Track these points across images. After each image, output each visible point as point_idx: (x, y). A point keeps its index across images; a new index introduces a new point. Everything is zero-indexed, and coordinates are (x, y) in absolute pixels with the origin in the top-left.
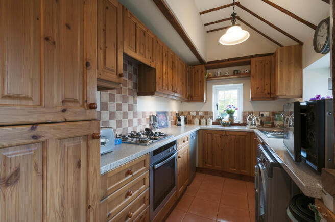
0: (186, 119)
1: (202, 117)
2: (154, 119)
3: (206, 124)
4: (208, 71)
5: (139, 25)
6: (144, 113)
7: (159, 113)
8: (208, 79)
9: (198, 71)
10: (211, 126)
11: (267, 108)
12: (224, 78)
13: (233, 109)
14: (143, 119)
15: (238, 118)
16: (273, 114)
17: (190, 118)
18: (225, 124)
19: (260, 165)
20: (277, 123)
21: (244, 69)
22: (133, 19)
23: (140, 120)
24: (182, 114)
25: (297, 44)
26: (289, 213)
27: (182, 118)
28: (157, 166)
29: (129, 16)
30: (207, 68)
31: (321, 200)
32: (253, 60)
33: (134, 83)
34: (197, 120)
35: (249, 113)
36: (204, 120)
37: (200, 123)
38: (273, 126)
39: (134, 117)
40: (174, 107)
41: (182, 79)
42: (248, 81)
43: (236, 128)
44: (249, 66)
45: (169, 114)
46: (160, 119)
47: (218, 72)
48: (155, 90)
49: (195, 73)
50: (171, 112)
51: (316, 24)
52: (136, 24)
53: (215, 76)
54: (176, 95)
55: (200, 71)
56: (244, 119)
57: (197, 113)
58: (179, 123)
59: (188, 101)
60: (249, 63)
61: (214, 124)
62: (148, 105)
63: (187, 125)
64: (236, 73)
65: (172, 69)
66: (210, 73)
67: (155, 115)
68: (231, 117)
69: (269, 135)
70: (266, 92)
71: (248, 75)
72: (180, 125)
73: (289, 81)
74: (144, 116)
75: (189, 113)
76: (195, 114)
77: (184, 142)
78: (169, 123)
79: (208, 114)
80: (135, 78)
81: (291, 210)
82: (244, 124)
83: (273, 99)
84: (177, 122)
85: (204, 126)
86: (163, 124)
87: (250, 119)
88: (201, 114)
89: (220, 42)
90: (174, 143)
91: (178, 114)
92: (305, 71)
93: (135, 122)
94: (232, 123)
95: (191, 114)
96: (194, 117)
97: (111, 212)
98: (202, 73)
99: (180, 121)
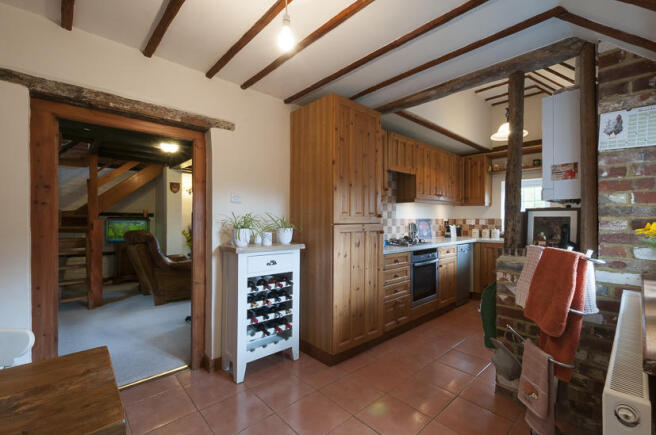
0: (459, 230)
1: (484, 227)
2: (414, 227)
3: (490, 236)
6: (403, 220)
7: (420, 221)
8: (494, 172)
9: (476, 164)
10: (496, 239)
14: (402, 227)
17: (465, 228)
23: (398, 228)
24: (454, 222)
27: (453, 228)
28: (417, 264)
30: (491, 158)
33: (393, 190)
34: (476, 231)
36: (486, 232)
37: (481, 236)
39: (393, 225)
40: (441, 212)
41: (450, 178)
45: (434, 223)
46: (421, 227)
48: (415, 196)
49: (472, 167)
50: (437, 220)
54: (442, 198)
55: (479, 163)
57: (477, 221)
58: (447, 233)
59: (462, 205)
62: (407, 213)
63: (462, 238)
64: (537, 163)
65: (436, 169)
66: (496, 164)
67: (414, 222)
72: (449, 236)
74: (402, 224)
75: (464, 221)
76: (473, 223)
77: (448, 252)
78: (434, 233)
79: (494, 223)
80: (394, 186)
84: (445, 233)
85: (486, 239)
86: (425, 234)
88: (482, 223)
90: (434, 250)
91: (446, 222)
93: (394, 229)
95: (469, 222)
96: (472, 227)
98: (482, 165)
99: (449, 231)
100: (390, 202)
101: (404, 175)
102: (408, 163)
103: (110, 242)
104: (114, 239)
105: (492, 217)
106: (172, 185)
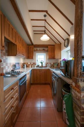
0: (26, 66)
1: (32, 65)
2: (15, 66)
4: (35, 48)
5: (10, 25)
6: (10, 63)
8: (35, 51)
9: (31, 48)
10: (35, 68)
11: (52, 62)
12: (40, 51)
13: (42, 62)
15: (44, 65)
16: (54, 63)
17: (28, 65)
18: (40, 67)
19: (54, 79)
20: (55, 66)
21: (46, 49)
22: (8, 22)
24: (25, 63)
25: (60, 43)
26: (63, 90)
29: (7, 20)
30: (34, 47)
31: (72, 84)
32: (49, 46)
33: (6, 50)
34: (30, 66)
35: (48, 63)
36: (33, 66)
37: (32, 67)
38: (54, 67)
39: (6, 65)
40: (21, 61)
42: (47, 53)
43: (43, 68)
44: (47, 48)
45: (20, 64)
47: (38, 49)
48: (17, 54)
51: (65, 39)
52: (9, 24)
53: (37, 50)
55: (32, 48)
56: (46, 65)
57: (31, 63)
60: (47, 47)
61: (36, 67)
62: (12, 60)
63: (27, 68)
64: (44, 50)
66: (35, 49)
67: (15, 64)
68: (42, 65)
69: (54, 70)
70: (52, 57)
71: (47, 51)
72: (24, 68)
73: (58, 54)
74: (10, 65)
75: (27, 63)
76: (30, 64)
77: (28, 74)
78: (20, 67)
79: (34, 64)
80: (6, 48)
81: (63, 89)
82: (46, 67)
83: (54, 59)
85: (33, 68)
87: (48, 65)
88: (32, 64)
89: (41, 39)
91: (23, 64)
92: (62, 51)
93: (7, 67)
94: (42, 67)
95: (28, 63)
96: (29, 65)
97: (6, 107)
98: (33, 48)
99: (24, 66)
100: (5, 55)
101: (12, 43)
102: (14, 38)
105: (34, 62)
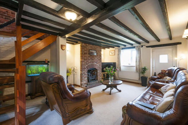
103: (28, 77)
104: (31, 75)
106: (62, 46)
